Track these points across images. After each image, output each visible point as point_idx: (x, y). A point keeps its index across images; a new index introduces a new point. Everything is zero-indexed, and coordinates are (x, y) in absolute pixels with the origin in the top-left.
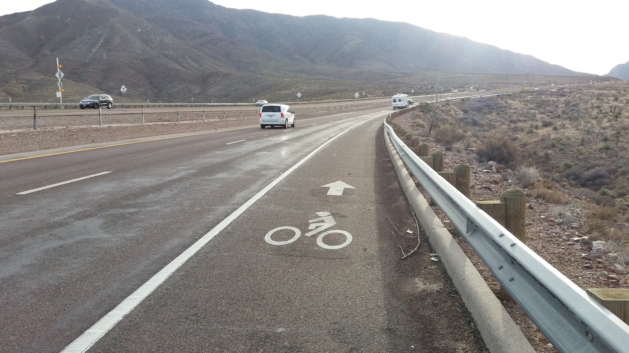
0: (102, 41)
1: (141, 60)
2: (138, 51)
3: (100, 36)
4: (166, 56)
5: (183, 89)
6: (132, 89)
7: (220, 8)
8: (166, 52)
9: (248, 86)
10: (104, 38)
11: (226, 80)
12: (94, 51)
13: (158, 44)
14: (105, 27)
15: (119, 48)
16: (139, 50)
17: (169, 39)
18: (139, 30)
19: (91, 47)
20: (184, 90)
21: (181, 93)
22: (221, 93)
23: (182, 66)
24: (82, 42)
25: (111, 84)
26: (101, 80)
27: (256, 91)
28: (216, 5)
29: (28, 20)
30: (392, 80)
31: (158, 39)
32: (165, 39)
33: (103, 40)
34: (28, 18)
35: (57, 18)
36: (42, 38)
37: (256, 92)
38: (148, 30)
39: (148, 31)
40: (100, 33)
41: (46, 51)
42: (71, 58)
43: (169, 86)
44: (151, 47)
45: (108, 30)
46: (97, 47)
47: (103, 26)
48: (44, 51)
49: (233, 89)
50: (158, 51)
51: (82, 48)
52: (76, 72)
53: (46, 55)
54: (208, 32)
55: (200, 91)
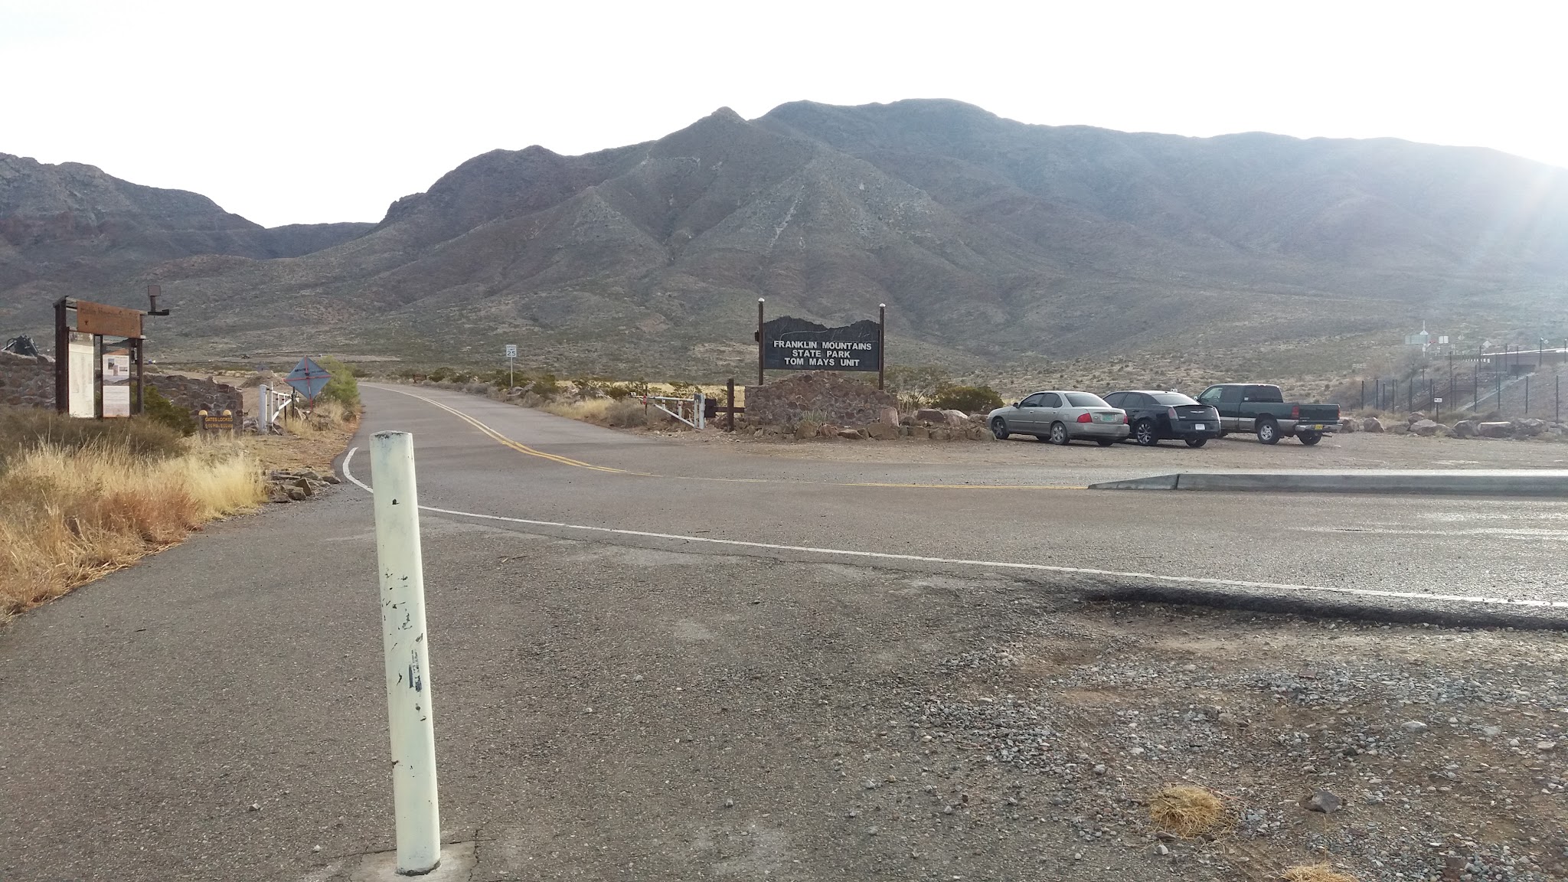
0: (792, 210)
1: (872, 251)
2: (865, 232)
3: (789, 200)
4: (918, 241)
5: (969, 314)
6: (868, 313)
7: (1010, 126)
8: (918, 234)
9: (1112, 306)
10: (797, 206)
11: (1060, 294)
12: (778, 232)
13: (902, 216)
14: (797, 180)
15: (828, 225)
16: (866, 229)
17: (922, 204)
18: (862, 187)
19: (773, 224)
20: (971, 315)
21: (967, 321)
22: (1053, 322)
23: (953, 262)
24: (755, 213)
25: (824, 301)
26: (804, 293)
27: (1143, 320)
28: (999, 119)
29: (644, 166)
30: (1475, 299)
31: (901, 205)
32: (915, 204)
33: (795, 209)
34: (644, 163)
35: (695, 161)
36: (671, 204)
37: (1145, 322)
38: (879, 186)
39: (880, 189)
40: (788, 194)
41: (685, 232)
42: (739, 247)
43: (937, 306)
44: (888, 223)
45: (803, 186)
46: (784, 223)
47: (792, 180)
48: (680, 231)
49: (1078, 313)
50: (901, 232)
51: (757, 226)
52: (753, 276)
53: (687, 241)
54: (994, 183)
55: (1005, 317)
